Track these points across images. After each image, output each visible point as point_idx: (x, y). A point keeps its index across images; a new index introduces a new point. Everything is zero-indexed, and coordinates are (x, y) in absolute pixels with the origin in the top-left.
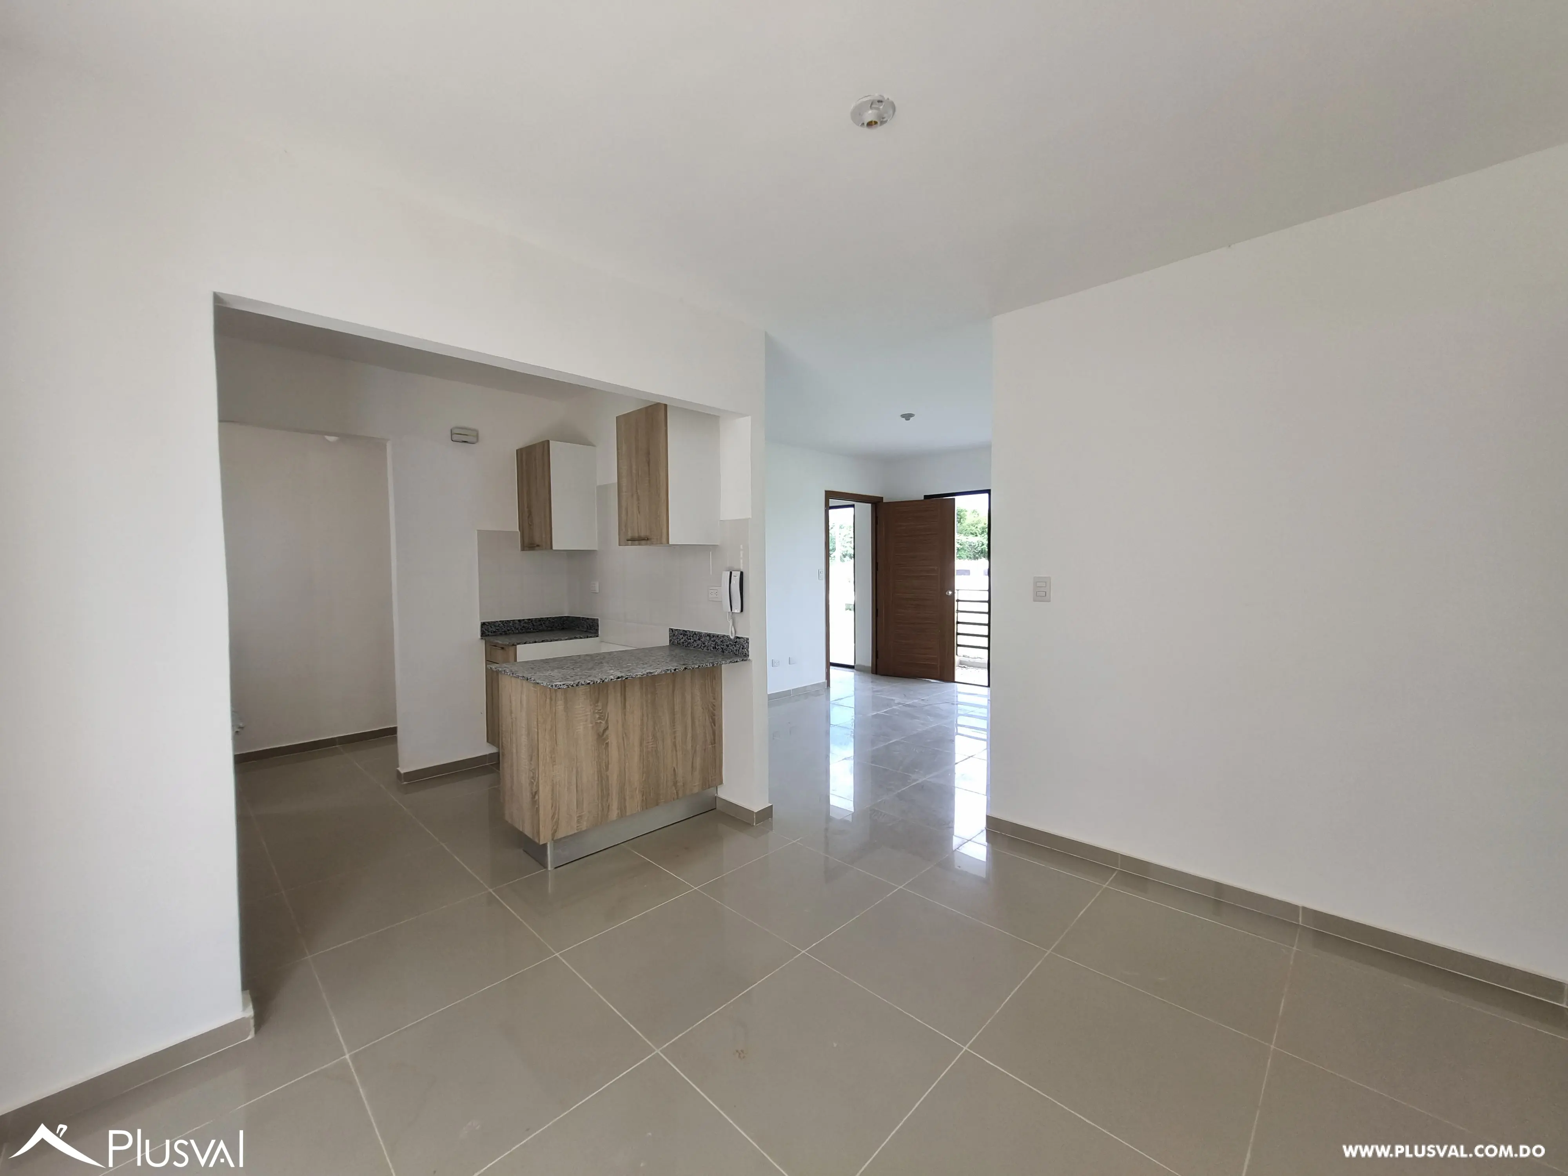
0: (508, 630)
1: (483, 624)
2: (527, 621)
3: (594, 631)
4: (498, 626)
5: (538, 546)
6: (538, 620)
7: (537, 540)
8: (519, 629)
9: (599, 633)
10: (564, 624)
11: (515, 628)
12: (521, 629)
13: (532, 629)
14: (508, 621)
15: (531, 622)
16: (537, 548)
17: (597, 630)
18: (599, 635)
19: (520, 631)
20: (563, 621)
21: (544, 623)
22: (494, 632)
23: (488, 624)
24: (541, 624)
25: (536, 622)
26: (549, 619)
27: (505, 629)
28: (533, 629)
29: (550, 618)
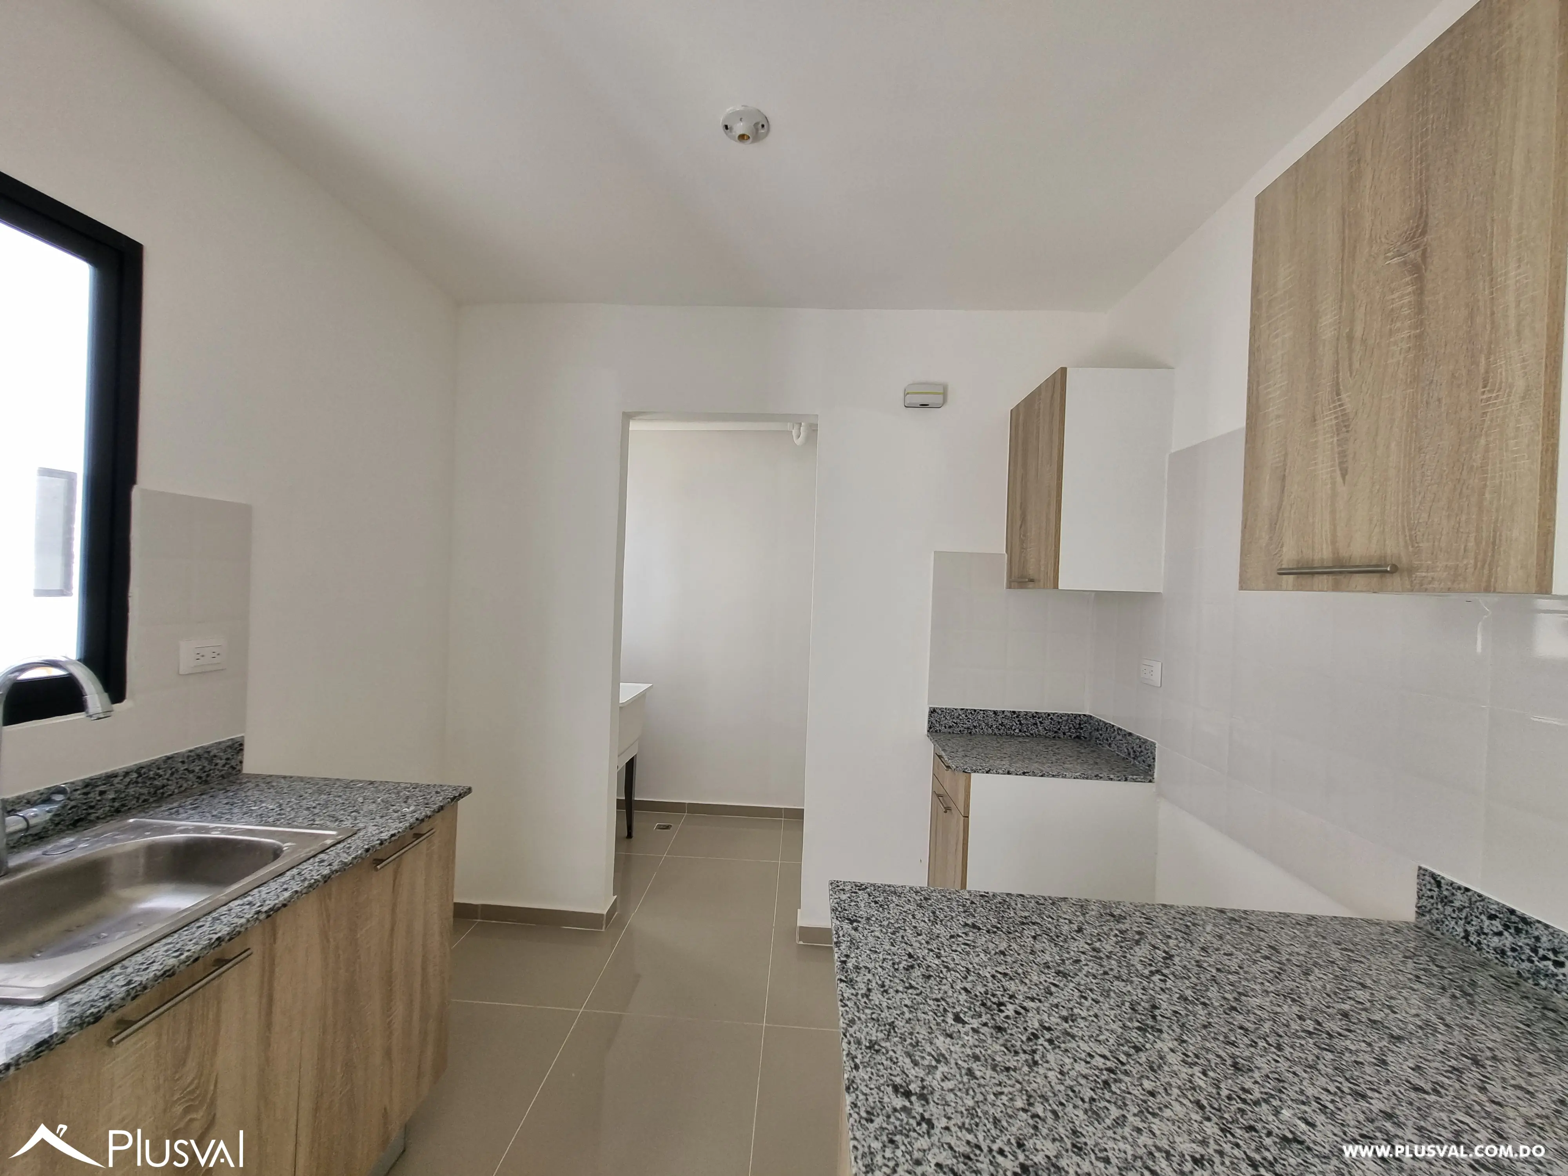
0: (975, 727)
1: (933, 711)
2: (1009, 714)
3: (1143, 766)
4: (958, 718)
5: (1032, 581)
6: (1030, 715)
7: (1031, 571)
8: (994, 726)
9: (1155, 776)
10: (1082, 729)
11: (987, 724)
12: (997, 727)
13: (1017, 731)
14: (975, 711)
15: (1017, 717)
16: (1031, 585)
17: (1151, 767)
18: (1155, 780)
19: (996, 731)
20: (1080, 724)
21: (1041, 723)
22: (950, 727)
23: (940, 712)
24: (1036, 724)
25: (1026, 719)
26: (1052, 716)
27: (968, 725)
28: (1020, 731)
29: (1054, 714)
